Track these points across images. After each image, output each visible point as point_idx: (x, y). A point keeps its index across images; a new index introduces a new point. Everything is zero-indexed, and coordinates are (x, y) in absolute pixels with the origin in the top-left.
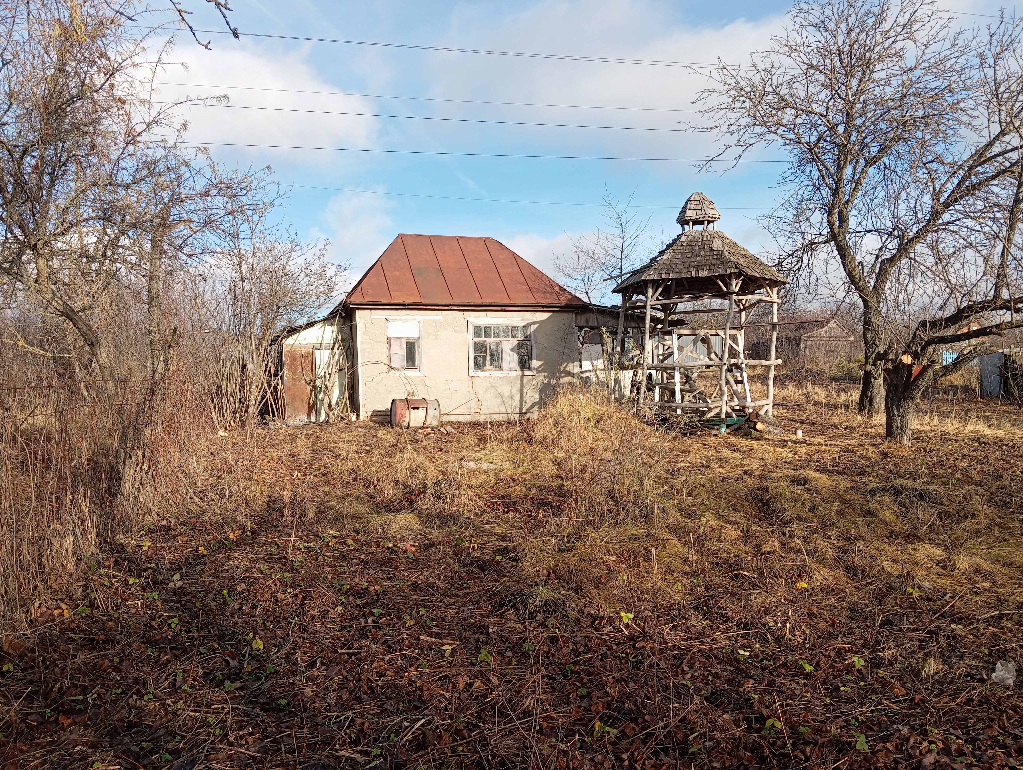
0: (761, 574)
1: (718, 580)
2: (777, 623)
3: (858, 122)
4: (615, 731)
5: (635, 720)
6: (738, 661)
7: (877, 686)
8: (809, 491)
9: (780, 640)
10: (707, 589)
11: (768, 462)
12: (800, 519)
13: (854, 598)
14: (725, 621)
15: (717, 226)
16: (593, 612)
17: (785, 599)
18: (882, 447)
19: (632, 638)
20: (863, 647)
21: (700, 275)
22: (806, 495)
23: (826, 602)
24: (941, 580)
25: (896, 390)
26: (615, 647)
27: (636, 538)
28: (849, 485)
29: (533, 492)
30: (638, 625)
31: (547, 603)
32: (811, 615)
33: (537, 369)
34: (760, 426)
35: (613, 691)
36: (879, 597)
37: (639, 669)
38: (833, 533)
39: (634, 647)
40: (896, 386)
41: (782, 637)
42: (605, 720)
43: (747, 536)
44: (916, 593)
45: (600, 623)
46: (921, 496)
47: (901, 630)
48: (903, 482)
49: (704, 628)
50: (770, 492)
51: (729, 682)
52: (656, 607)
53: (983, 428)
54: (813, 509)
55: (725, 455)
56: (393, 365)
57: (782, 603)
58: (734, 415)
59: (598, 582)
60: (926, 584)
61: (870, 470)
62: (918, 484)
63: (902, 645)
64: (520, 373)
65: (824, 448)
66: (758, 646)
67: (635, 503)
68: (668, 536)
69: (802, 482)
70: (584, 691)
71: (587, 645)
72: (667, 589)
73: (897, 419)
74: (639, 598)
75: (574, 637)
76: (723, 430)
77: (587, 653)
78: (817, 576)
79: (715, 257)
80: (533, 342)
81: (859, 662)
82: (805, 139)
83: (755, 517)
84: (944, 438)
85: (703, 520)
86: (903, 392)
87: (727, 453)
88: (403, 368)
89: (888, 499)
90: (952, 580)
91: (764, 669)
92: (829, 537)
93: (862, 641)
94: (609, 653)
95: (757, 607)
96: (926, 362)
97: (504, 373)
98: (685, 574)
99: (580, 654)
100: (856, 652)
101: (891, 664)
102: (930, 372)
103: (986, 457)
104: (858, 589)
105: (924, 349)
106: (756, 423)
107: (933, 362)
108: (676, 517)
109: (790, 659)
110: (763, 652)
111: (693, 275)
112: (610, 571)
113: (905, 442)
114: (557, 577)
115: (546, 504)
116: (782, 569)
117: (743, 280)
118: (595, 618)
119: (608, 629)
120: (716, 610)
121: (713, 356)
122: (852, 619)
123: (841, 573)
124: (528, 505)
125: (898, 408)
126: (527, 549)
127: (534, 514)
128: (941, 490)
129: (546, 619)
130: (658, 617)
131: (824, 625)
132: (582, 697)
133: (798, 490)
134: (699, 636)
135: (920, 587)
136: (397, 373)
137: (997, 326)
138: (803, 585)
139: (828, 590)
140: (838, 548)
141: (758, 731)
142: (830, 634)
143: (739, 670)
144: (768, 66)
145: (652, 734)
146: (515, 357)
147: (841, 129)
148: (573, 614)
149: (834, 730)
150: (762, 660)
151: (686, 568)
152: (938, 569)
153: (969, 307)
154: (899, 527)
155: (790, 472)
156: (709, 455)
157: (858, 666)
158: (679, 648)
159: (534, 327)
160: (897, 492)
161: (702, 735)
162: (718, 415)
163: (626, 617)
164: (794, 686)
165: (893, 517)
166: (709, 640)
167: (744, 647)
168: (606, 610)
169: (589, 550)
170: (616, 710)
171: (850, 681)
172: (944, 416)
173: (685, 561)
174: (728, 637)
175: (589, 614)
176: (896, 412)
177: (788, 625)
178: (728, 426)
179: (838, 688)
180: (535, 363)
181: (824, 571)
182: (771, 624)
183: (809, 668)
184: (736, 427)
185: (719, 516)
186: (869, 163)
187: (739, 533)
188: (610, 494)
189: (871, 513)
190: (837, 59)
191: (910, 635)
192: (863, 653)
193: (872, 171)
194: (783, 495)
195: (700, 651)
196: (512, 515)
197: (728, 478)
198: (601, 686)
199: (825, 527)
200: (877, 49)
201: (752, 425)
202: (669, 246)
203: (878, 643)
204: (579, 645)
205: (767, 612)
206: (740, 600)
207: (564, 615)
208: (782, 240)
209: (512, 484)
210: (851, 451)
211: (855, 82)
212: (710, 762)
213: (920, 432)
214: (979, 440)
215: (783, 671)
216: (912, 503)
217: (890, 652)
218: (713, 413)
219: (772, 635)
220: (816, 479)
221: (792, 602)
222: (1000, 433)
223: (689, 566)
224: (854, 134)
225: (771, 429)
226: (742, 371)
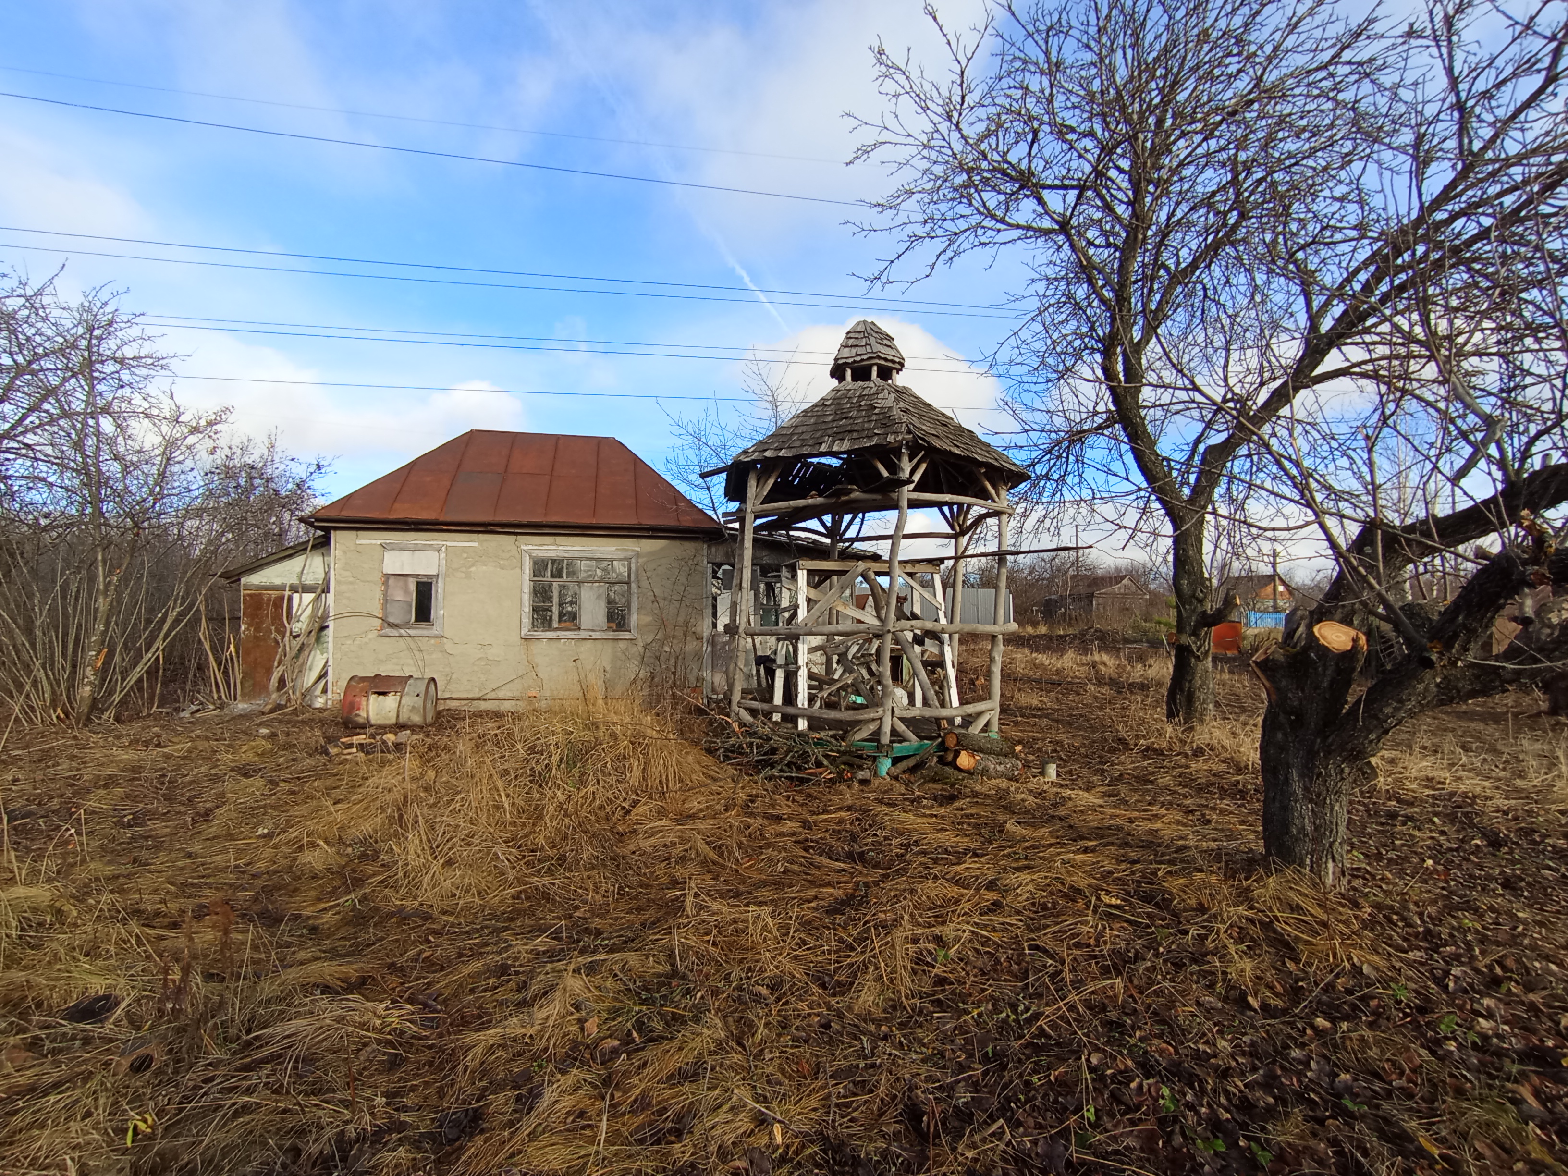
34: (965, 760)
40: (1297, 713)
56: (391, 620)
58: (911, 737)
64: (610, 635)
73: (1303, 807)
79: (874, 418)
80: (633, 587)
88: (406, 625)
97: (583, 635)
106: (957, 754)
117: (930, 461)
125: (1306, 777)
136: (394, 632)
146: (603, 609)
162: (875, 737)
176: (1297, 787)
178: (896, 761)
184: (911, 762)
201: (950, 757)
218: (864, 733)
225: (992, 765)
226: (942, 643)
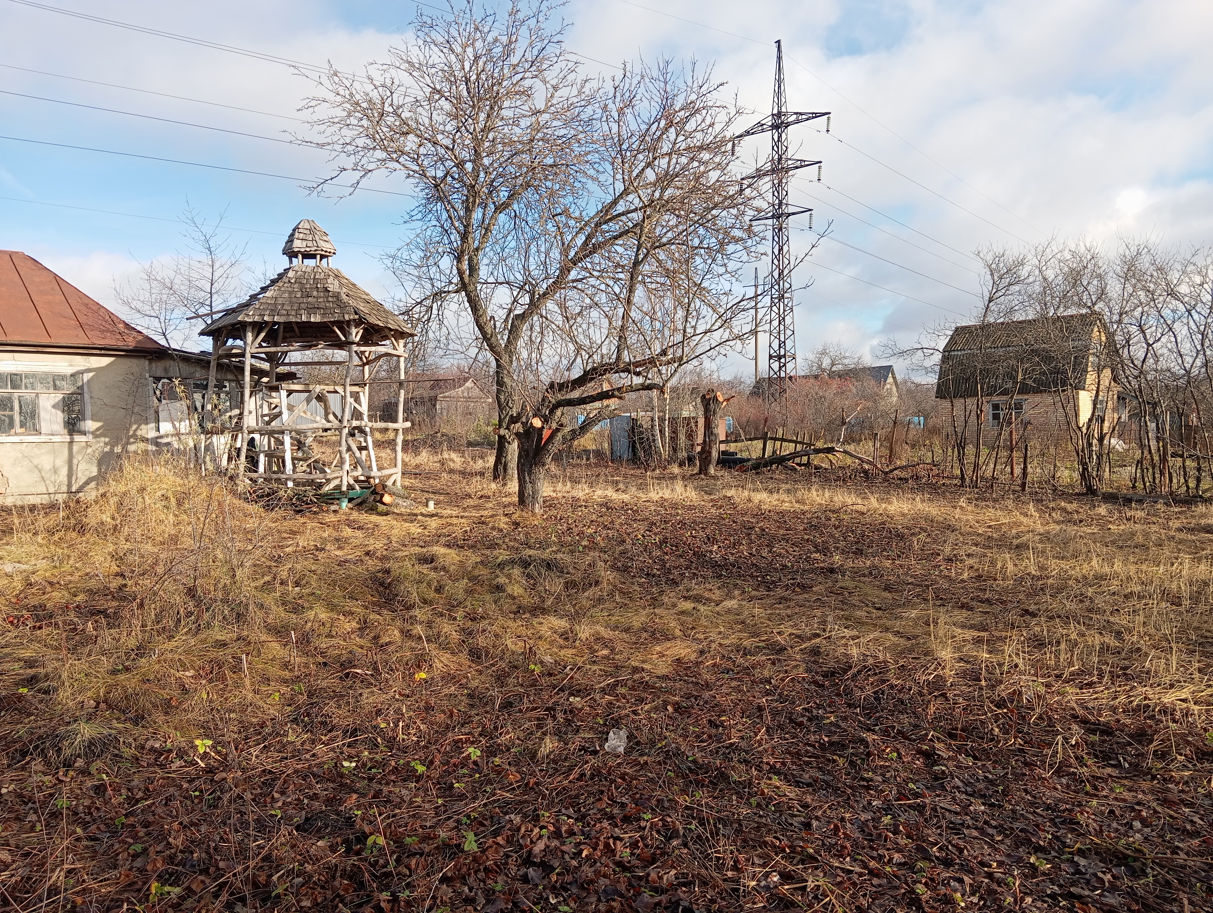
0: (376, 669)
1: (324, 684)
2: (389, 724)
3: (486, 161)
4: (177, 890)
5: (205, 871)
6: (342, 775)
7: (492, 776)
8: (435, 569)
9: (391, 742)
10: (310, 695)
11: (394, 539)
12: (425, 601)
13: (475, 683)
14: (330, 731)
15: (333, 263)
16: (157, 745)
17: (400, 694)
18: (515, 517)
19: (210, 770)
20: (480, 735)
21: (312, 320)
22: (433, 574)
23: (446, 691)
24: (563, 652)
25: (527, 455)
26: (185, 785)
27: (223, 645)
28: (478, 560)
29: (80, 598)
30: (218, 753)
31: (91, 743)
32: (428, 708)
33: (93, 433)
34: (387, 499)
35: (178, 841)
36: (501, 679)
37: (216, 807)
38: (459, 614)
39: (212, 780)
40: (527, 451)
41: (395, 739)
42: (163, 879)
43: (364, 626)
44: (538, 669)
45: (167, 758)
46: (549, 566)
47: (520, 711)
48: (531, 552)
49: (302, 744)
50: (393, 574)
51: (329, 801)
52: (244, 727)
53: (610, 493)
54: (439, 590)
55: (344, 534)
57: (397, 700)
58: (357, 487)
59: (167, 707)
60: (548, 659)
61: (501, 542)
62: (546, 554)
63: (519, 727)
64: (68, 438)
65: (455, 521)
66: (366, 753)
67: (225, 601)
68: (263, 638)
69: (428, 560)
70: (138, 848)
71: (148, 790)
72: (260, 703)
73: (529, 486)
74: (221, 719)
75: (129, 781)
76: (345, 504)
77: (146, 799)
78: (438, 664)
79: (330, 299)
80: (86, 396)
81: (474, 752)
82: (431, 173)
83: (374, 604)
84: (575, 503)
85: (311, 614)
86: (534, 458)
87: (348, 532)
89: (516, 572)
90: (574, 651)
91: (371, 779)
92: (455, 619)
93: (480, 729)
94: (176, 794)
95: (368, 709)
96: (554, 426)
97: (43, 438)
98: (285, 681)
99: (137, 801)
100: (473, 743)
101: (508, 750)
102: (560, 435)
103: (612, 522)
104: (480, 672)
105: (552, 412)
106: (382, 496)
107: (562, 425)
108: (278, 614)
109: (402, 762)
110: (372, 759)
111: (304, 319)
112: (184, 690)
113: (537, 510)
114: (110, 707)
115: (100, 612)
116: (399, 661)
117: (364, 329)
118: (159, 753)
119: (178, 763)
120: (319, 719)
121: (331, 417)
122: (472, 706)
123: (464, 658)
124: (72, 616)
125: (530, 474)
126: (65, 675)
127: (80, 627)
128: (568, 558)
129: (88, 764)
130: (247, 738)
131: (441, 718)
132: (135, 856)
133: (425, 569)
134: (297, 754)
135: (542, 662)
137: (619, 389)
138: (423, 675)
139: (449, 678)
140: (464, 630)
141: (358, 853)
142: (447, 727)
143: (342, 785)
144: (388, 83)
145: (225, 883)
146: (60, 416)
147: (469, 166)
148: (128, 752)
149: (443, 834)
150: (370, 769)
151: (287, 674)
152: (561, 641)
153: (594, 369)
154: (527, 601)
155: (417, 550)
156: (325, 535)
157: (474, 758)
158: (270, 772)
159: (87, 377)
160: (525, 564)
161: (291, 871)
162: (338, 487)
163: (203, 745)
164: (404, 792)
165: (521, 591)
166: (308, 756)
167: (350, 758)
168: (178, 739)
169: (157, 667)
170: (182, 863)
171: (464, 775)
172: (575, 481)
173: (286, 665)
174: (333, 749)
175: (152, 750)
176: (527, 478)
177: (401, 724)
178: (350, 500)
179: (451, 786)
180: (90, 425)
181: (446, 657)
182: (383, 725)
183: (421, 769)
184: (359, 500)
185: (332, 607)
186: (500, 208)
187: (354, 624)
188: (191, 592)
189: (499, 588)
190: (463, 87)
191: (528, 715)
192: (480, 741)
193: (502, 217)
194: (406, 577)
195: (296, 771)
196: (45, 631)
197: (346, 561)
198: (163, 837)
199: (452, 608)
200: (505, 83)
201: (378, 498)
202: (273, 282)
203: (496, 728)
204: (135, 791)
205: (379, 712)
206: (348, 703)
207: (116, 755)
208: (409, 285)
209: (49, 589)
210: (483, 523)
211: (482, 116)
212: (298, 902)
213: (553, 499)
214: (607, 505)
215: (393, 778)
216: (539, 574)
217: (508, 737)
218: (332, 485)
219: (383, 739)
220: (444, 556)
221: (408, 696)
222: (626, 497)
223: (291, 670)
224: (482, 175)
225: (400, 501)
226: (366, 435)
